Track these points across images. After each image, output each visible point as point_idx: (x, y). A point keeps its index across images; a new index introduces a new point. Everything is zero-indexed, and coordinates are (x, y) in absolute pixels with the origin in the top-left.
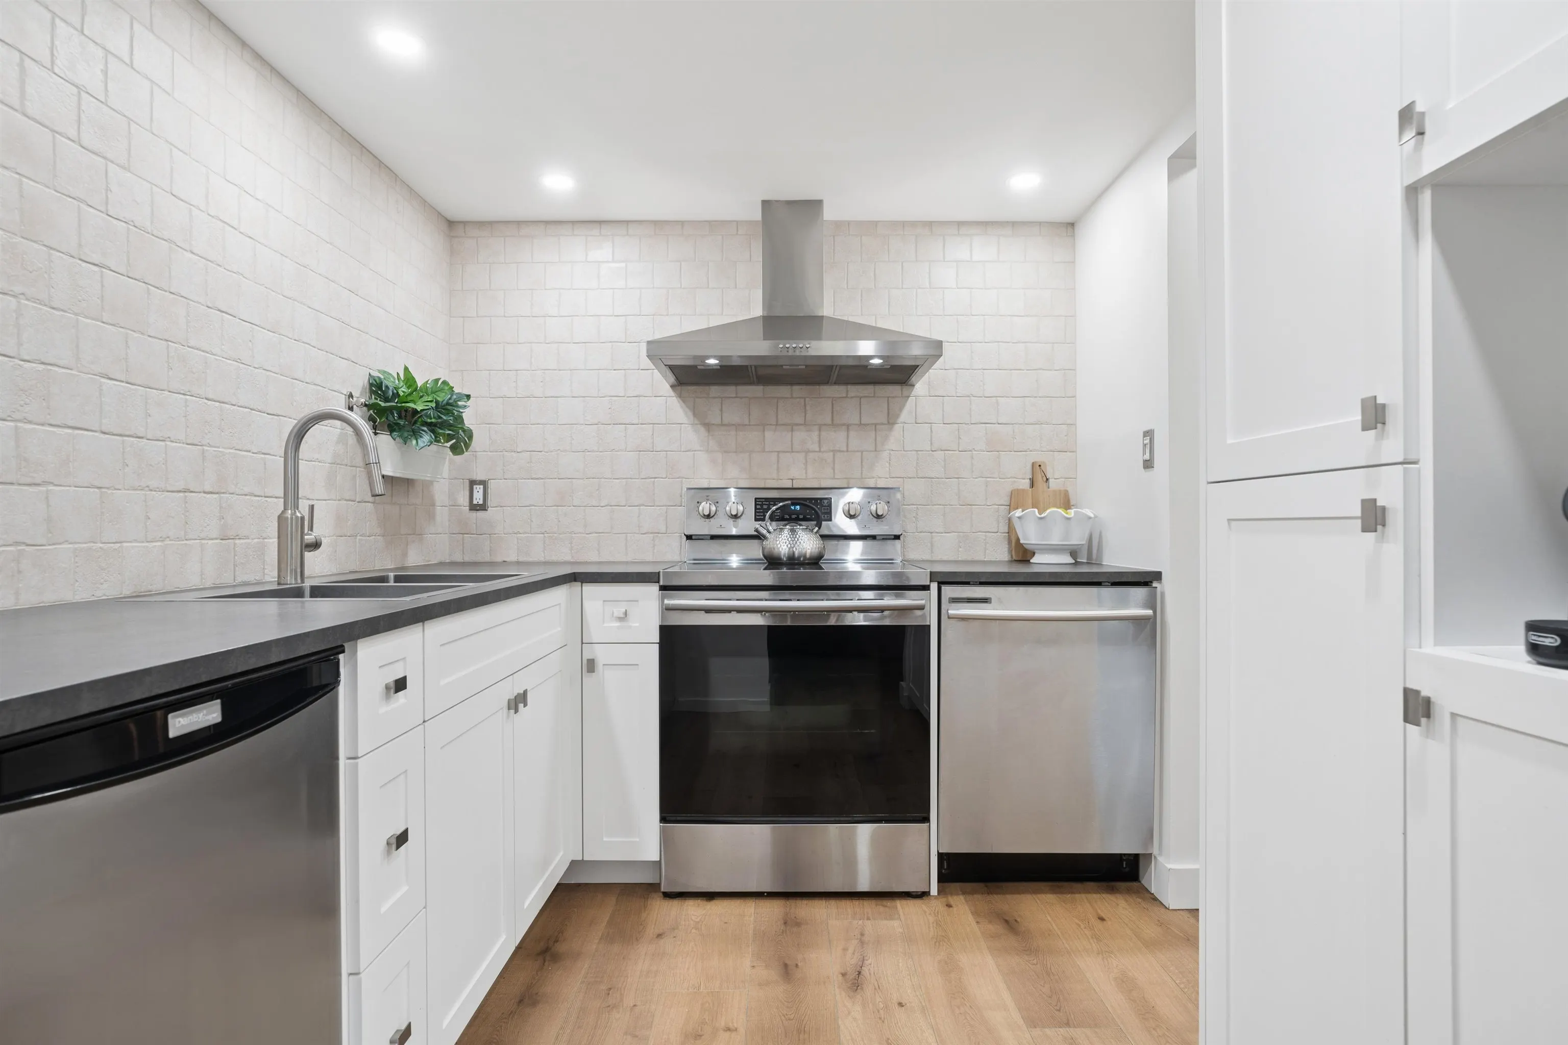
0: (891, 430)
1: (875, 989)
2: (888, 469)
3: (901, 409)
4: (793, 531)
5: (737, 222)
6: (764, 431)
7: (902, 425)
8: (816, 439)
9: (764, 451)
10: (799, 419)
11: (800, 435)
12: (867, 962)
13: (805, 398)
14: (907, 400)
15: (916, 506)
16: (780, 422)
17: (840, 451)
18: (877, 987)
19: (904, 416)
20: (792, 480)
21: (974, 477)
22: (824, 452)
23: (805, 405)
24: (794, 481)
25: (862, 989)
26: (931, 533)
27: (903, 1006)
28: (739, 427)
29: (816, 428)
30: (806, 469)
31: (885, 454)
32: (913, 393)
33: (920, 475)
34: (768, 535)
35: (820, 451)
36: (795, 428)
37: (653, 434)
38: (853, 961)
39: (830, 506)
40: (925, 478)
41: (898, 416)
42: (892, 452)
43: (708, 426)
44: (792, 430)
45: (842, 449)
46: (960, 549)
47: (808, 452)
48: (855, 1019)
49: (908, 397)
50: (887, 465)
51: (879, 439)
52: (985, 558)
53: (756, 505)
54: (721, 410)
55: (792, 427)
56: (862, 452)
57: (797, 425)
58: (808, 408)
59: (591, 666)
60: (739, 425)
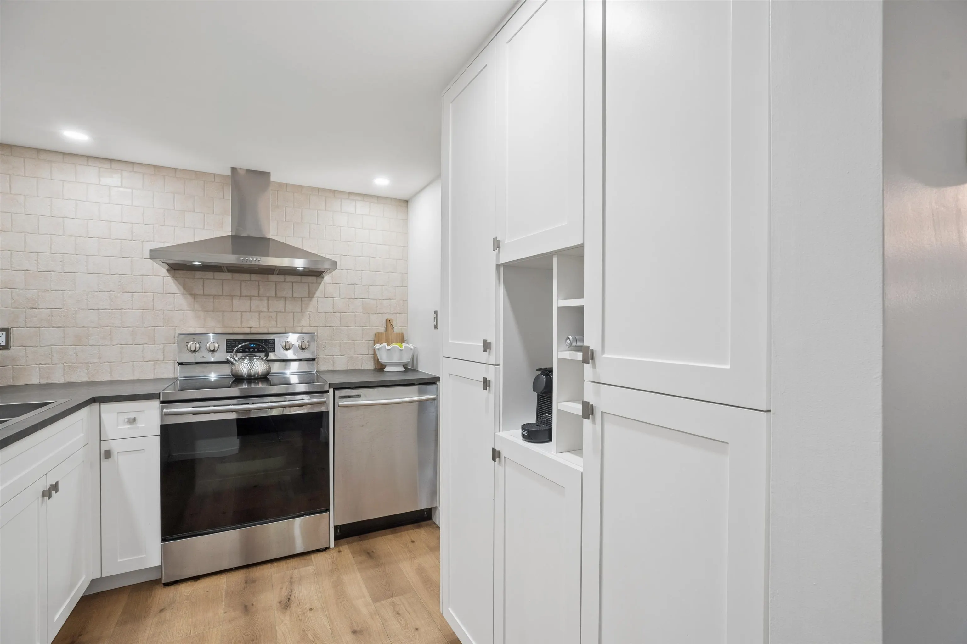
0: (311, 300)
1: (298, 605)
2: (309, 322)
3: (316, 290)
4: (250, 360)
5: (214, 174)
6: (232, 300)
7: (316, 298)
8: (266, 305)
9: (232, 311)
10: (255, 293)
11: (255, 303)
12: (293, 592)
13: (259, 281)
14: (320, 285)
15: (324, 342)
16: (243, 294)
17: (281, 312)
18: (298, 604)
19: (318, 294)
20: (251, 328)
21: (356, 326)
22: (271, 312)
23: (259, 286)
24: (252, 329)
25: (290, 607)
26: (333, 356)
27: (312, 610)
28: (215, 296)
29: (266, 298)
30: (259, 322)
31: (308, 314)
32: (323, 281)
33: (327, 325)
34: (234, 362)
35: (268, 312)
36: (253, 298)
37: (153, 299)
38: (286, 594)
39: (274, 343)
40: (329, 327)
41: (315, 293)
42: (311, 313)
43: (194, 296)
44: (251, 300)
45: (282, 311)
46: (349, 364)
47: (260, 312)
48: (285, 624)
49: (321, 283)
50: (308, 320)
51: (303, 306)
52: (362, 367)
53: (227, 343)
54: (203, 286)
55: (251, 297)
56: (294, 313)
57: (254, 296)
58: (261, 287)
59: (108, 454)
60: (216, 295)
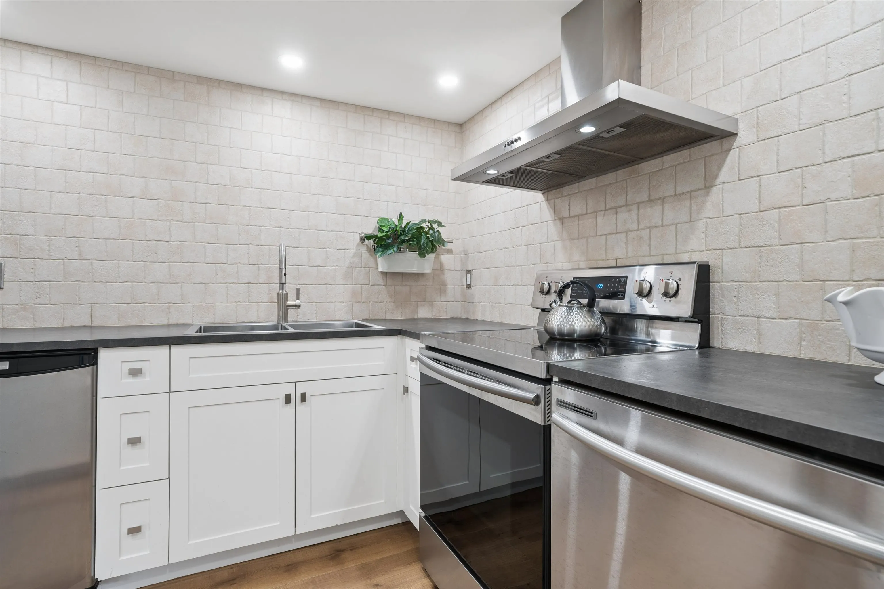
0: (708, 194)
2: (704, 241)
3: (720, 168)
6: (596, 218)
7: (721, 186)
8: (635, 218)
9: (596, 235)
10: (622, 201)
11: (622, 216)
13: (626, 180)
14: (728, 155)
15: (737, 283)
16: (608, 207)
17: (656, 227)
19: (724, 174)
20: (616, 259)
21: (829, 239)
22: (642, 229)
23: (627, 187)
24: (618, 261)
26: (759, 317)
28: (580, 217)
29: (635, 207)
30: (627, 248)
31: (701, 224)
32: (736, 144)
33: (744, 244)
35: (638, 230)
36: (619, 210)
37: (534, 232)
40: (749, 247)
41: (716, 177)
42: (708, 220)
43: (562, 220)
44: (616, 213)
45: (657, 225)
46: (804, 343)
47: (627, 231)
49: (729, 150)
50: (703, 235)
51: (694, 208)
52: (849, 360)
54: (569, 206)
55: (616, 209)
56: (676, 225)
57: (621, 207)
58: (629, 188)
60: (581, 215)
